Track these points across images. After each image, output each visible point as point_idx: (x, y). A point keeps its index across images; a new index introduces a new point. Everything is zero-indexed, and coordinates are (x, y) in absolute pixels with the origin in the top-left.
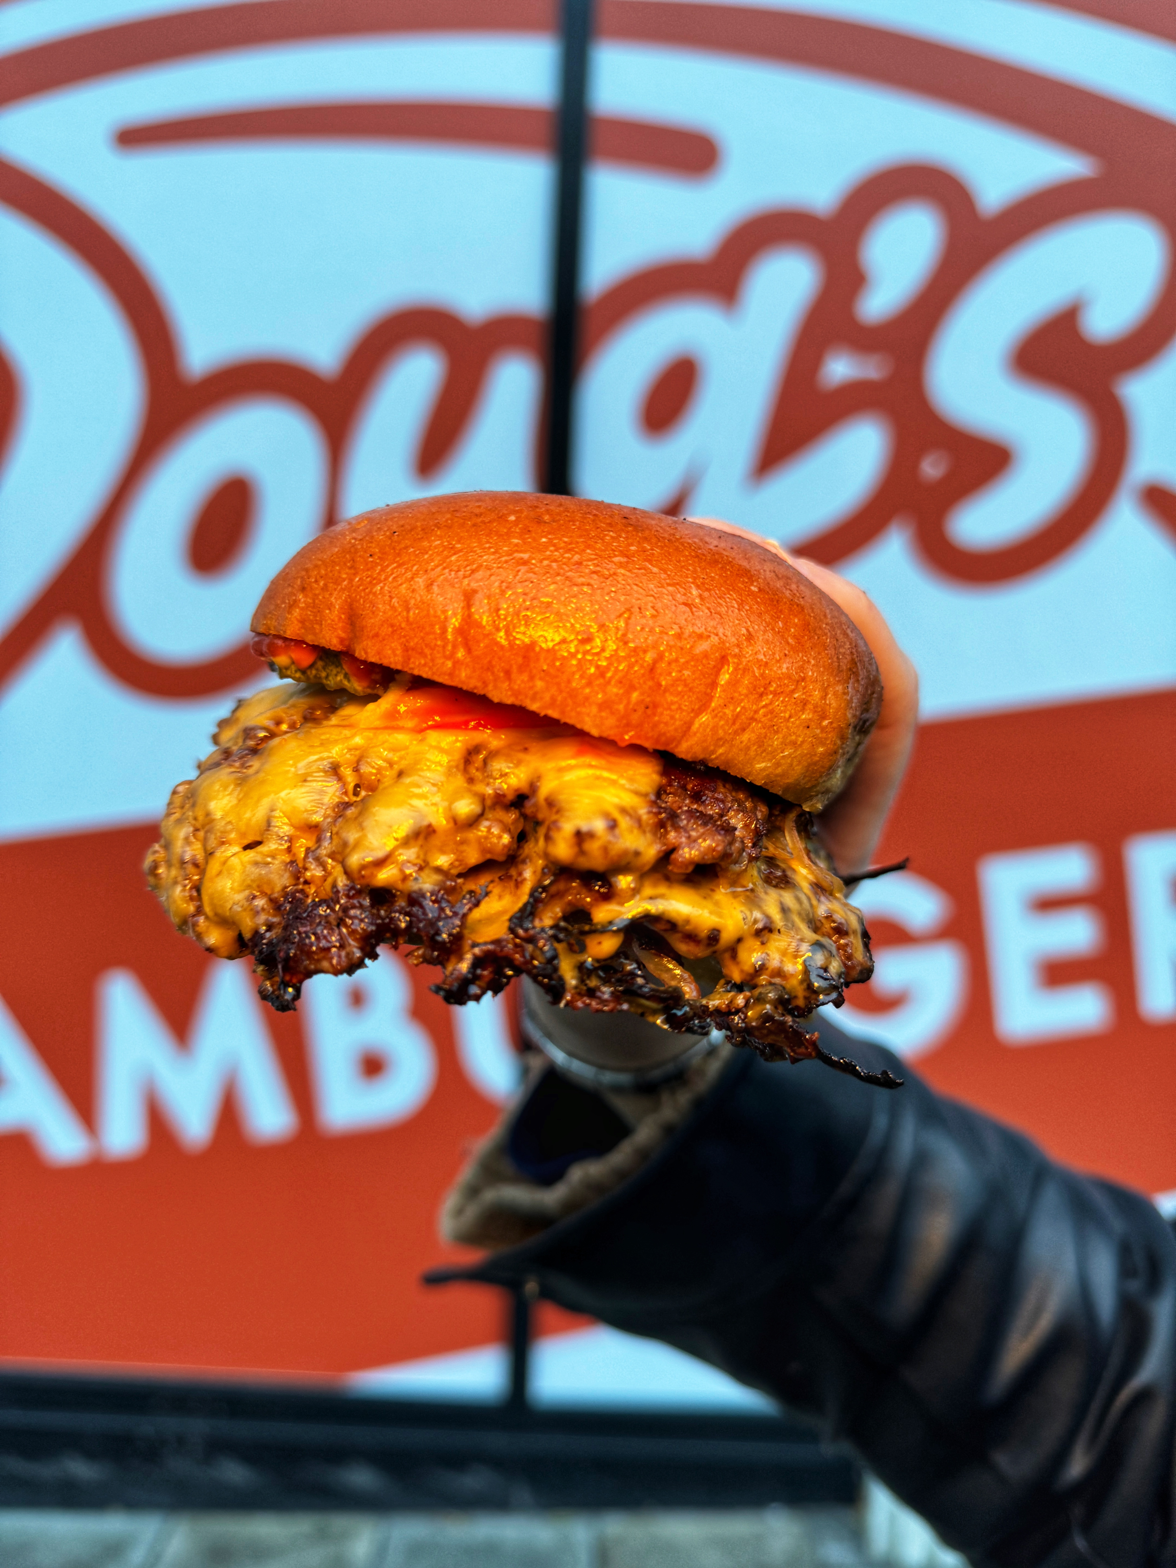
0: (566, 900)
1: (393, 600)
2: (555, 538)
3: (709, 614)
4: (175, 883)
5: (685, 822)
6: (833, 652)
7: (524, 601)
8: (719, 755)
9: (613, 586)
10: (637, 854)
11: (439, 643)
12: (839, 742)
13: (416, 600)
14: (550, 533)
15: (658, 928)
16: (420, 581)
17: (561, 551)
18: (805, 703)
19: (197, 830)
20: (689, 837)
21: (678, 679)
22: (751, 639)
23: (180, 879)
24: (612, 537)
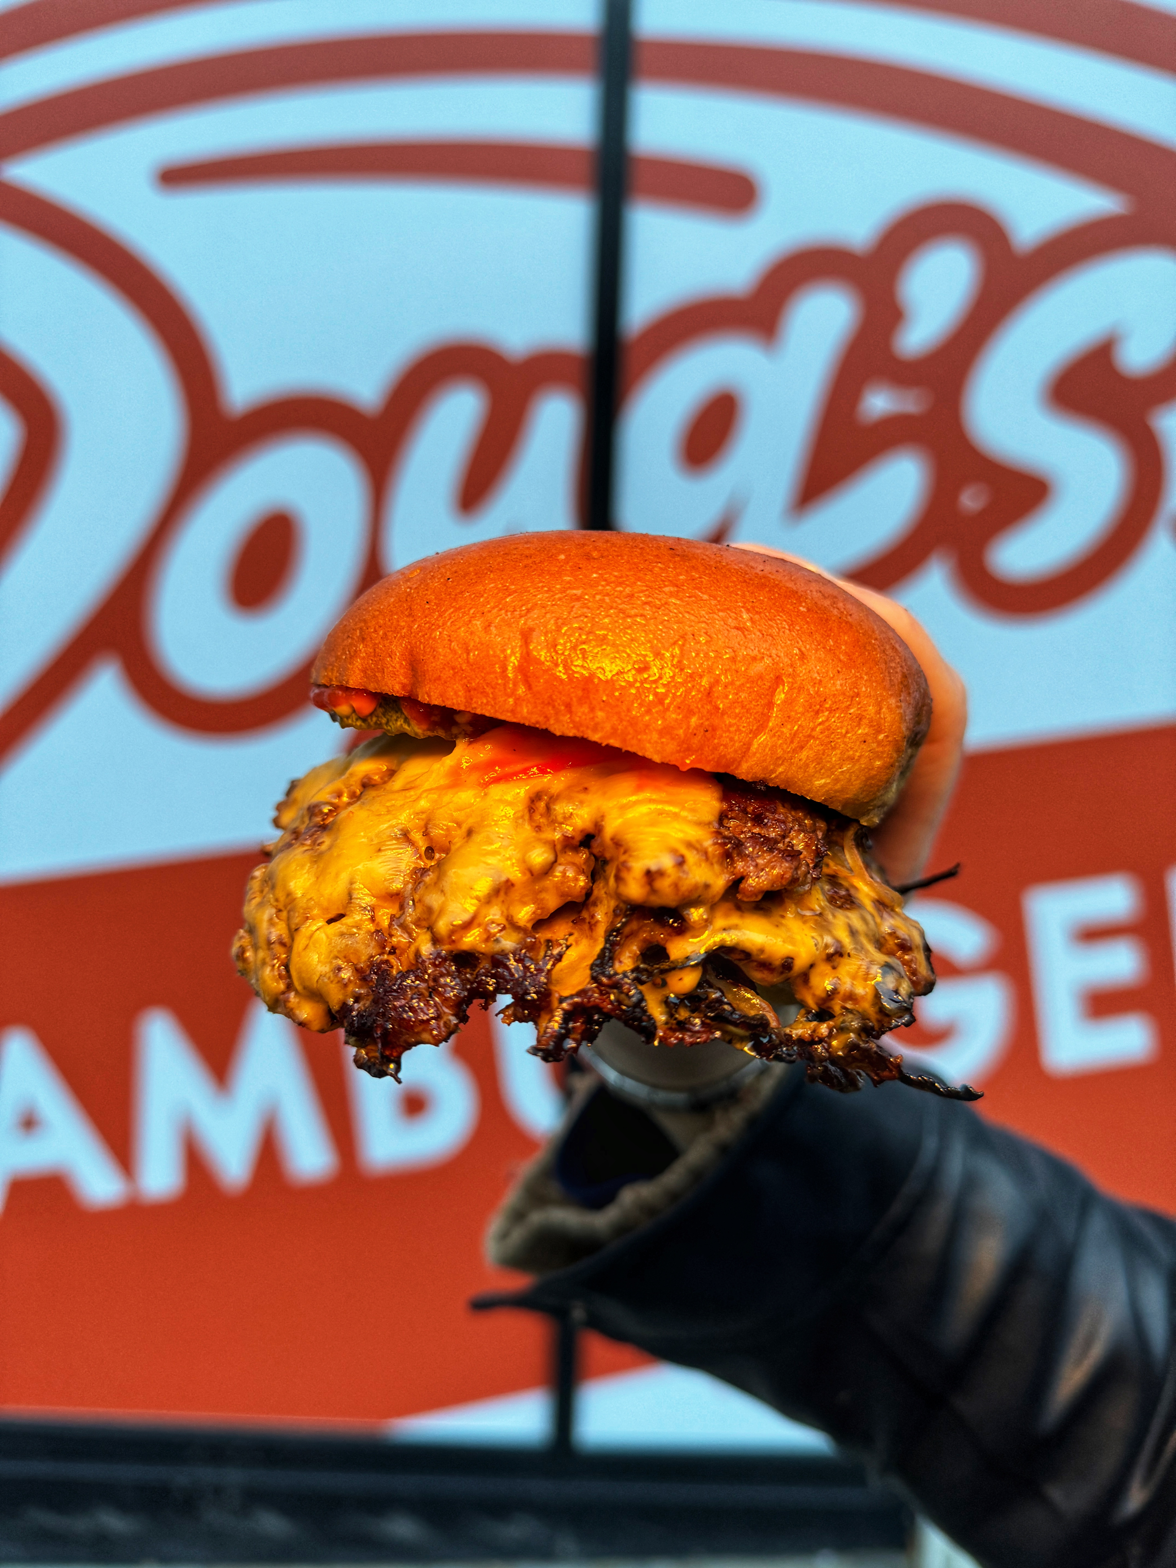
0: (641, 938)
1: (453, 644)
2: (606, 574)
3: (761, 635)
4: (264, 963)
5: (751, 849)
6: (883, 666)
7: (580, 635)
8: (779, 774)
9: (665, 615)
10: (707, 886)
11: (500, 681)
12: (895, 755)
13: (475, 642)
14: (600, 569)
15: (733, 957)
16: (478, 623)
17: (612, 585)
18: (860, 718)
19: (280, 911)
20: (757, 865)
21: (735, 702)
22: (803, 658)
23: (268, 960)
24: (661, 568)
